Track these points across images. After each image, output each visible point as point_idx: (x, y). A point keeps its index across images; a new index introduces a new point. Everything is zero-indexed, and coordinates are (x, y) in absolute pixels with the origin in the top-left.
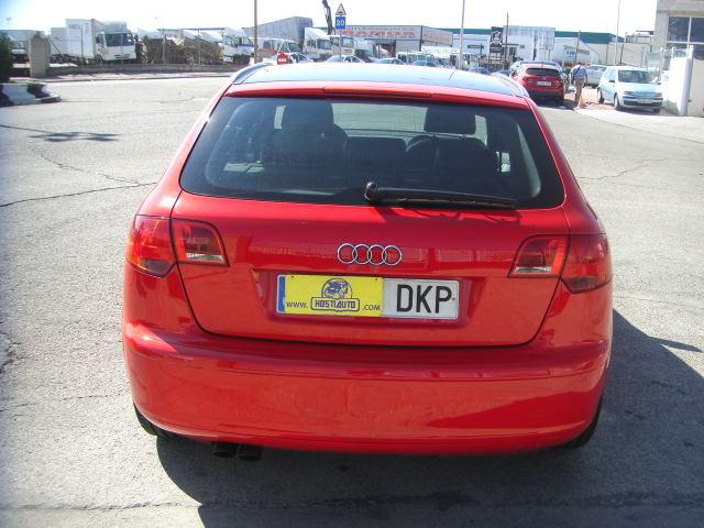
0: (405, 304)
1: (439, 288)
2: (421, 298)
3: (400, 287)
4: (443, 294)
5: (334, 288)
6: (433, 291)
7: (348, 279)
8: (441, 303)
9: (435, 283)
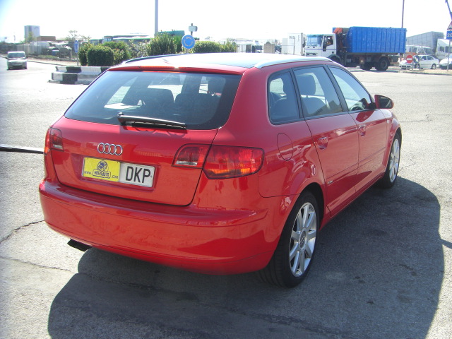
0: (129, 177)
1: (145, 170)
2: (137, 175)
3: (129, 167)
4: (147, 173)
5: (102, 165)
6: (142, 171)
7: (107, 161)
8: (145, 178)
9: (144, 167)
